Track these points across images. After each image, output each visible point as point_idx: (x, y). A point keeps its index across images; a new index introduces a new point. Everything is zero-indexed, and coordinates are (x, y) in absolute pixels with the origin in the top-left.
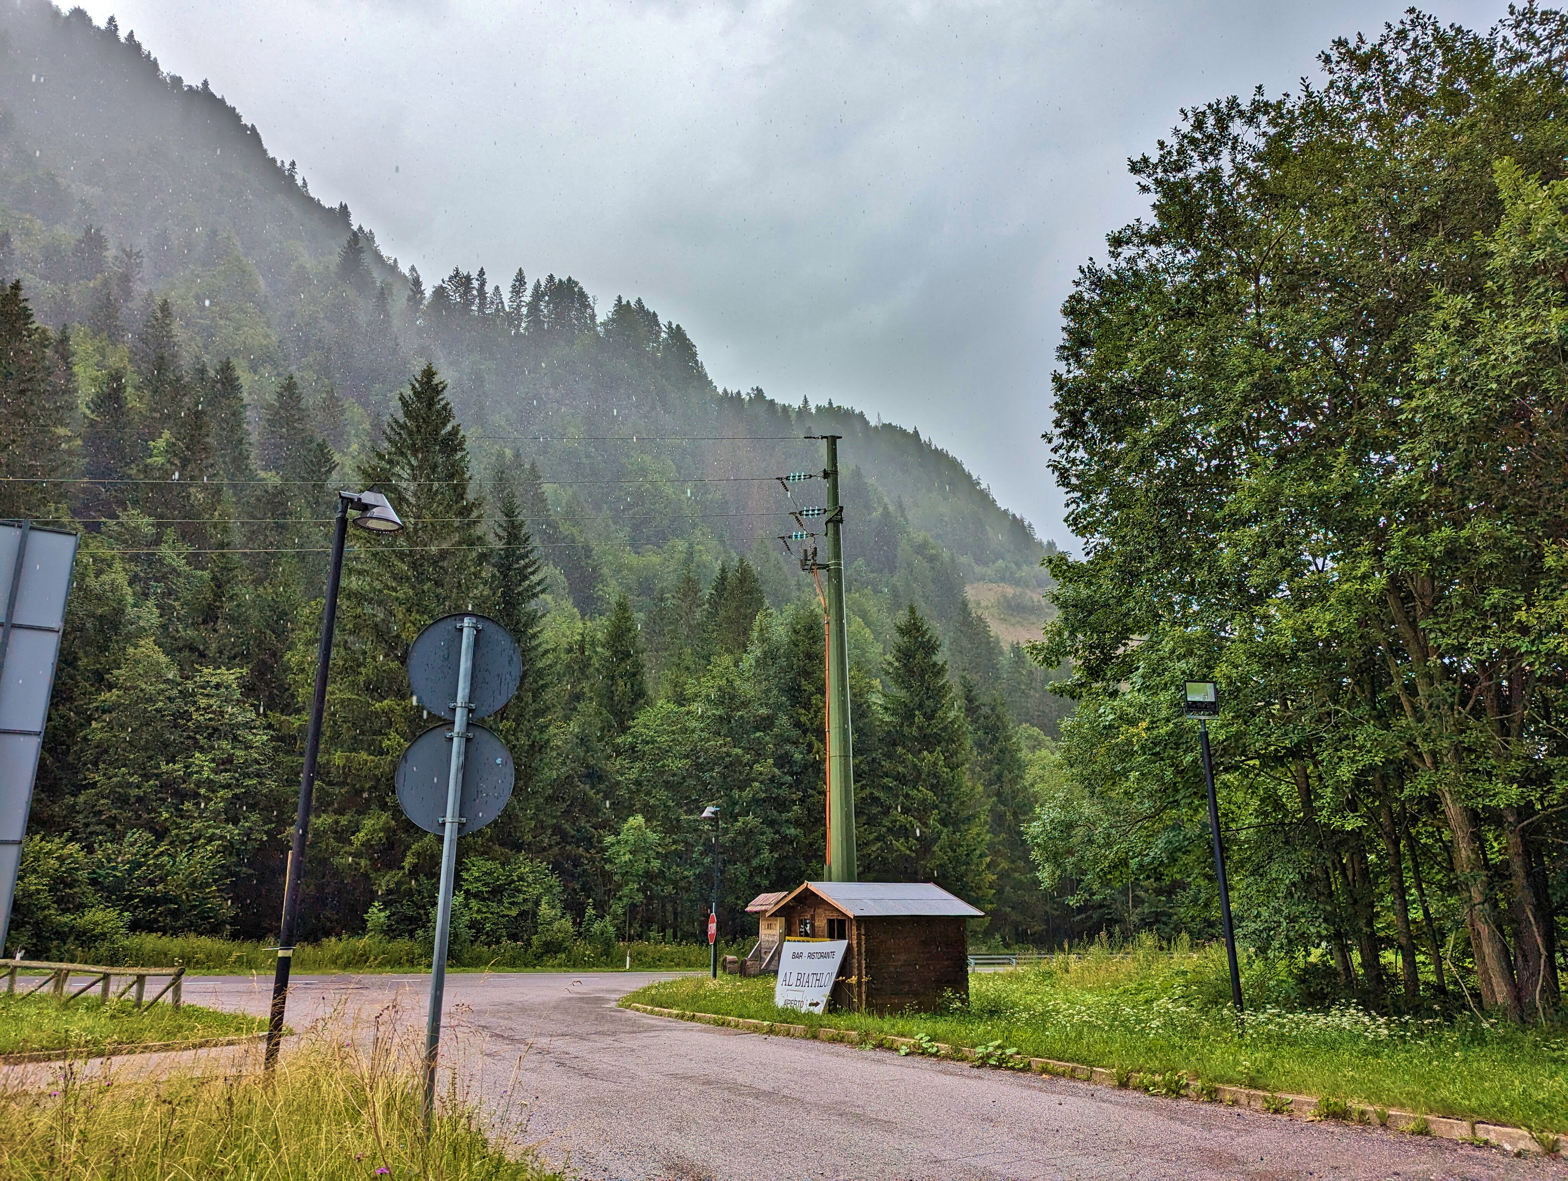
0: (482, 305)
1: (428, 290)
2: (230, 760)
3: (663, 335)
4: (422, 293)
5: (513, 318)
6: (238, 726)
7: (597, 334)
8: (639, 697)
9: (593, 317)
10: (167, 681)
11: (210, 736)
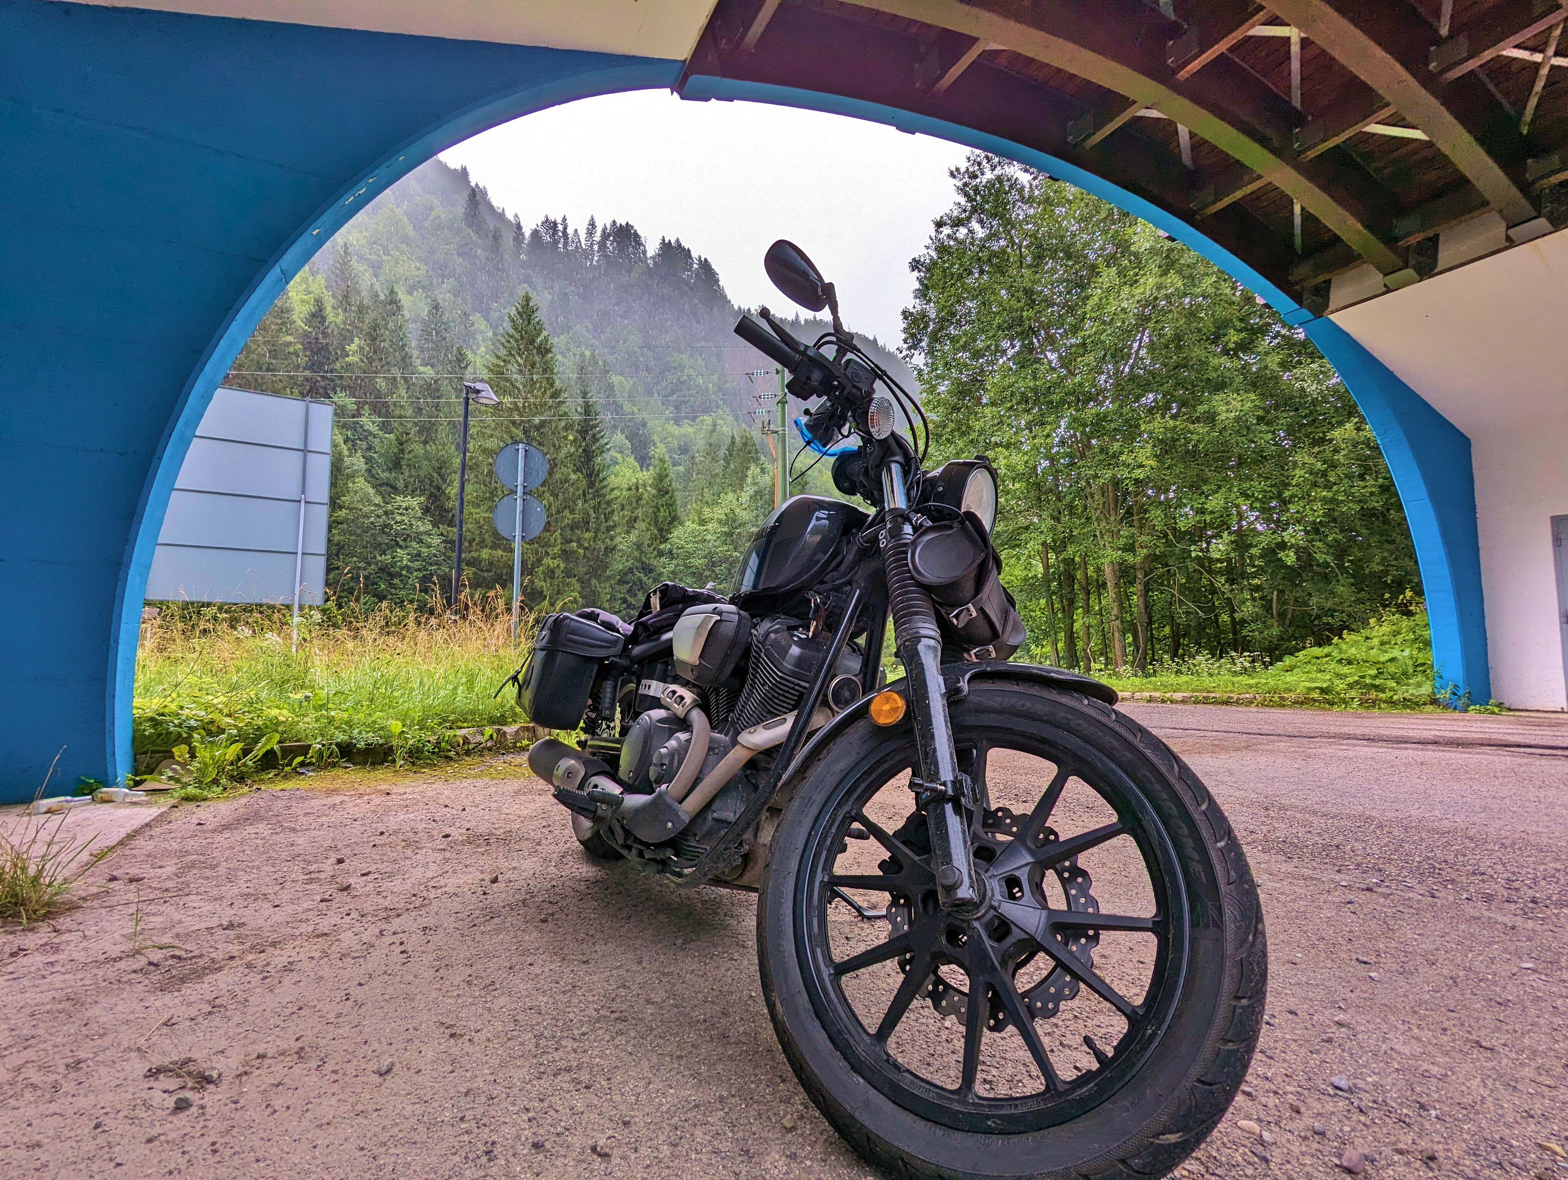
0: (566, 244)
1: (527, 233)
2: (419, 555)
3: (695, 266)
4: (523, 234)
5: (587, 253)
6: (421, 533)
7: (648, 266)
8: (674, 520)
9: (645, 252)
10: (376, 505)
11: (405, 540)
